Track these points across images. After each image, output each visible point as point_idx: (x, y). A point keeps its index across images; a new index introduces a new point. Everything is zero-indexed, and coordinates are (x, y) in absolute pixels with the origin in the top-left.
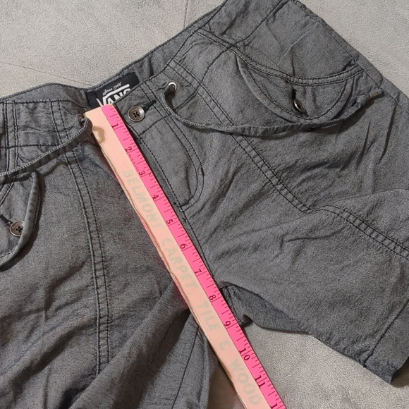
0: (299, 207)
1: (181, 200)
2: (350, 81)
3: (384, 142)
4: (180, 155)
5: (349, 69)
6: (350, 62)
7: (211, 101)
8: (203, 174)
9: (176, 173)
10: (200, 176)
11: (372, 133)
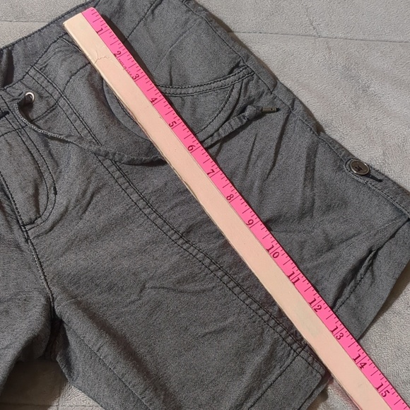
0: (169, 234)
1: (25, 219)
2: (238, 86)
3: (273, 155)
4: (30, 170)
5: (236, 71)
6: (239, 63)
7: (72, 114)
8: (56, 194)
9: (23, 189)
10: (52, 196)
11: (257, 146)
